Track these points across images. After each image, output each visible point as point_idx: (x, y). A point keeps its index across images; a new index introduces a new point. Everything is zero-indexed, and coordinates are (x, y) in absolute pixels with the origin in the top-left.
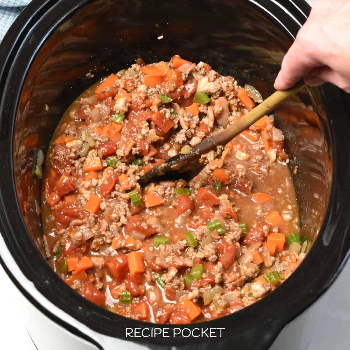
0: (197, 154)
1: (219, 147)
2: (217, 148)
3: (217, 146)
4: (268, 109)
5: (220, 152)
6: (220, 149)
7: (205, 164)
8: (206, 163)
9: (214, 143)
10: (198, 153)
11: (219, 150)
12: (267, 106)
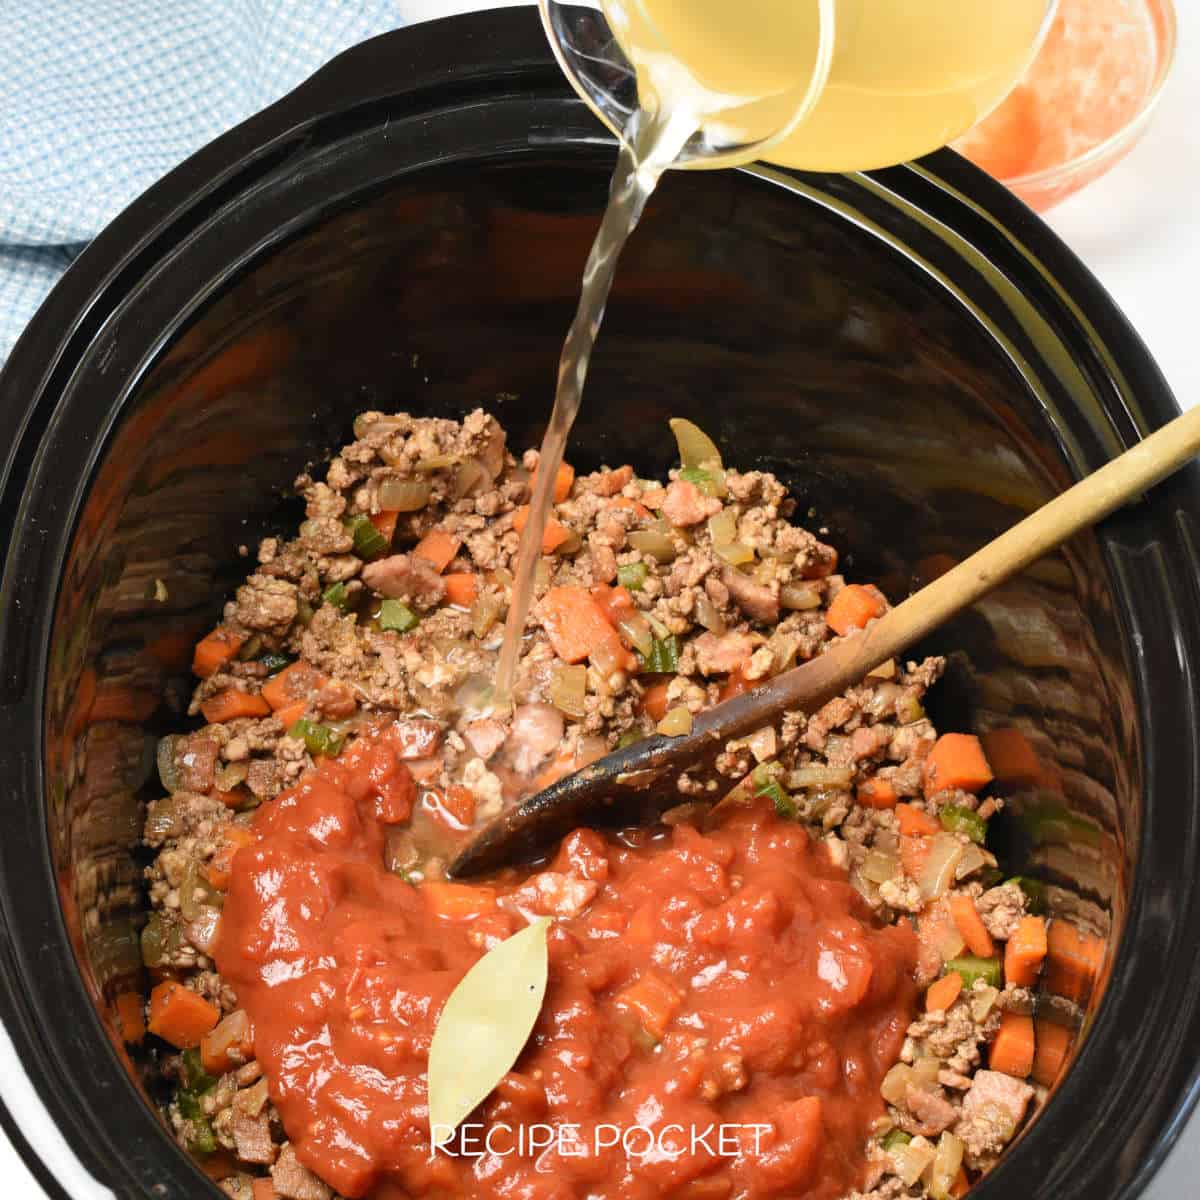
0: (714, 739)
1: (791, 717)
2: (785, 719)
3: (786, 713)
4: (984, 584)
5: (794, 734)
6: (794, 724)
7: (736, 775)
8: (742, 771)
9: (779, 700)
10: (717, 735)
11: (791, 727)
12: (979, 572)
